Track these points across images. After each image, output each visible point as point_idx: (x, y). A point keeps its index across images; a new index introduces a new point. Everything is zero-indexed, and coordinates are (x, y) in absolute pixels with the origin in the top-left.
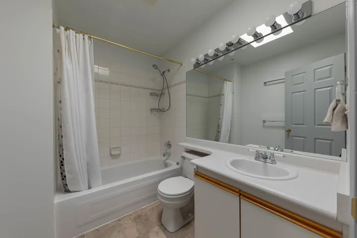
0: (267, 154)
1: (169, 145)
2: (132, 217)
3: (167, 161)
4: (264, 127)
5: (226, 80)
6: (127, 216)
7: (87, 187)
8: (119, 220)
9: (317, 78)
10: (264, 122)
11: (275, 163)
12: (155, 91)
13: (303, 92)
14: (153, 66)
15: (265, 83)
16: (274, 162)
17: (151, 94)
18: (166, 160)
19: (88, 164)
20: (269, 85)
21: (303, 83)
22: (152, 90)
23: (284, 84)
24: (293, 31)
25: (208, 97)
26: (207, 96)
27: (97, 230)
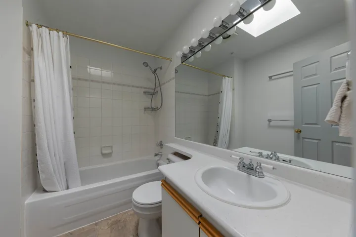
0: (253, 163)
1: (161, 145)
2: (110, 222)
3: (159, 162)
4: (270, 126)
5: (225, 76)
6: (106, 220)
7: (64, 187)
8: (96, 224)
9: (333, 68)
10: (270, 121)
11: (263, 176)
12: (148, 90)
13: (315, 86)
14: (144, 63)
15: (270, 77)
16: (261, 175)
17: (145, 93)
18: (158, 160)
19: (65, 164)
20: (275, 79)
21: (316, 74)
22: (145, 88)
23: (292, 78)
24: (300, 13)
25: (209, 95)
26: (207, 94)
27: (71, 234)
